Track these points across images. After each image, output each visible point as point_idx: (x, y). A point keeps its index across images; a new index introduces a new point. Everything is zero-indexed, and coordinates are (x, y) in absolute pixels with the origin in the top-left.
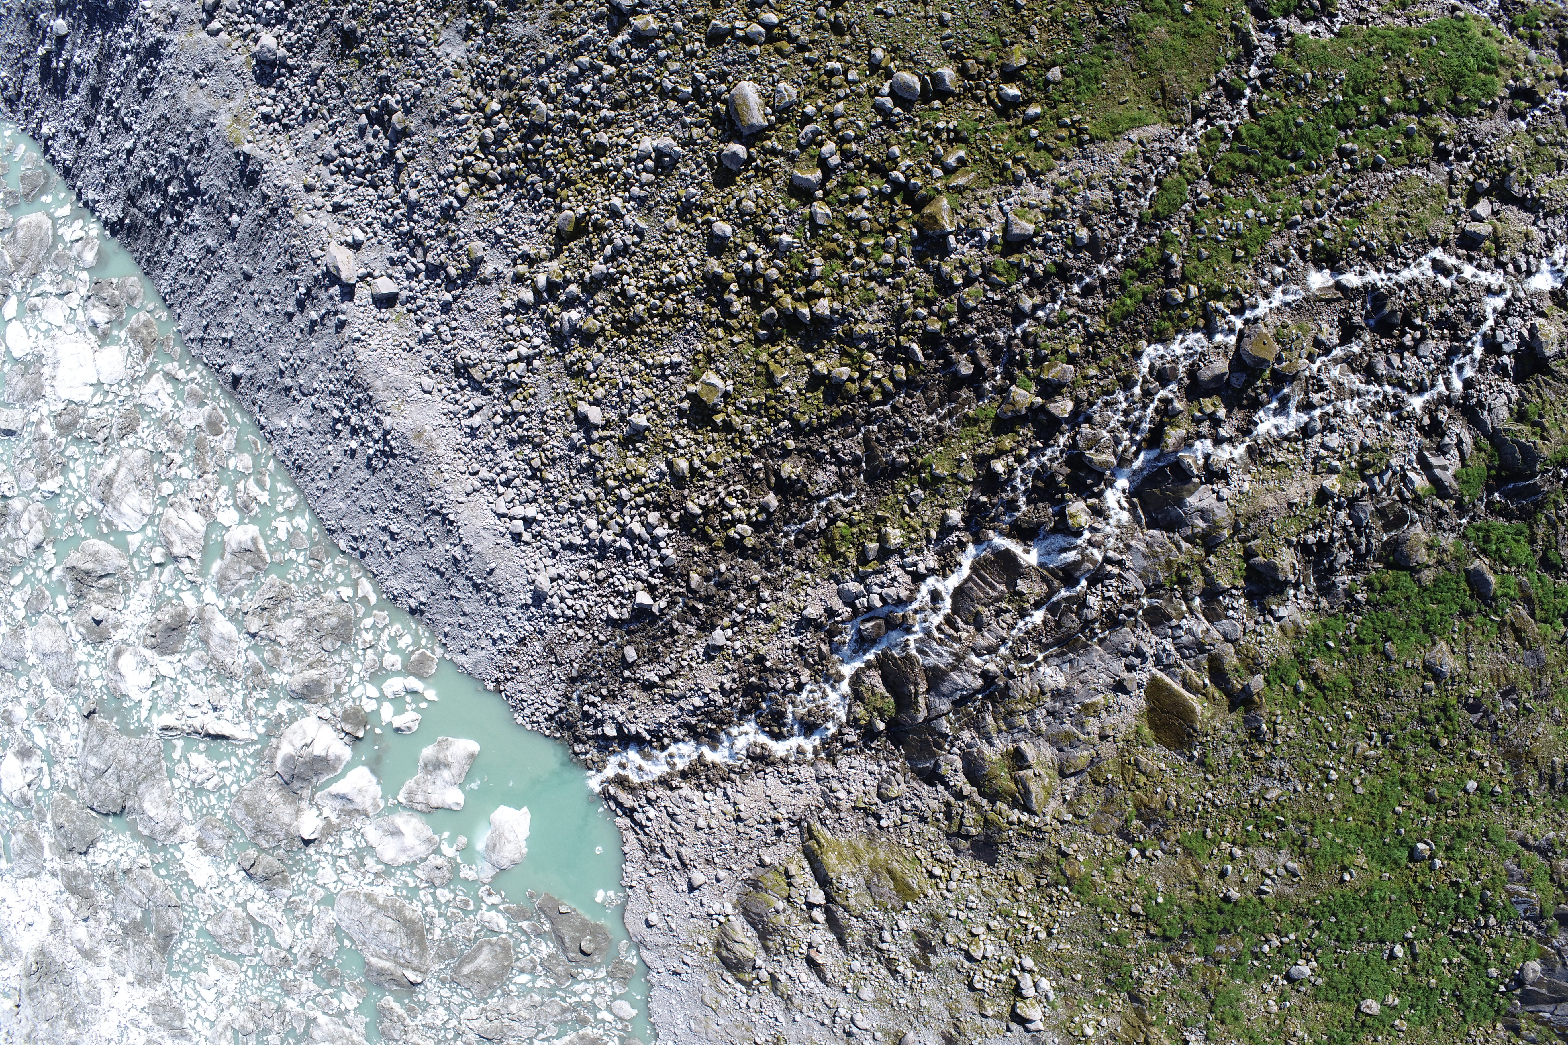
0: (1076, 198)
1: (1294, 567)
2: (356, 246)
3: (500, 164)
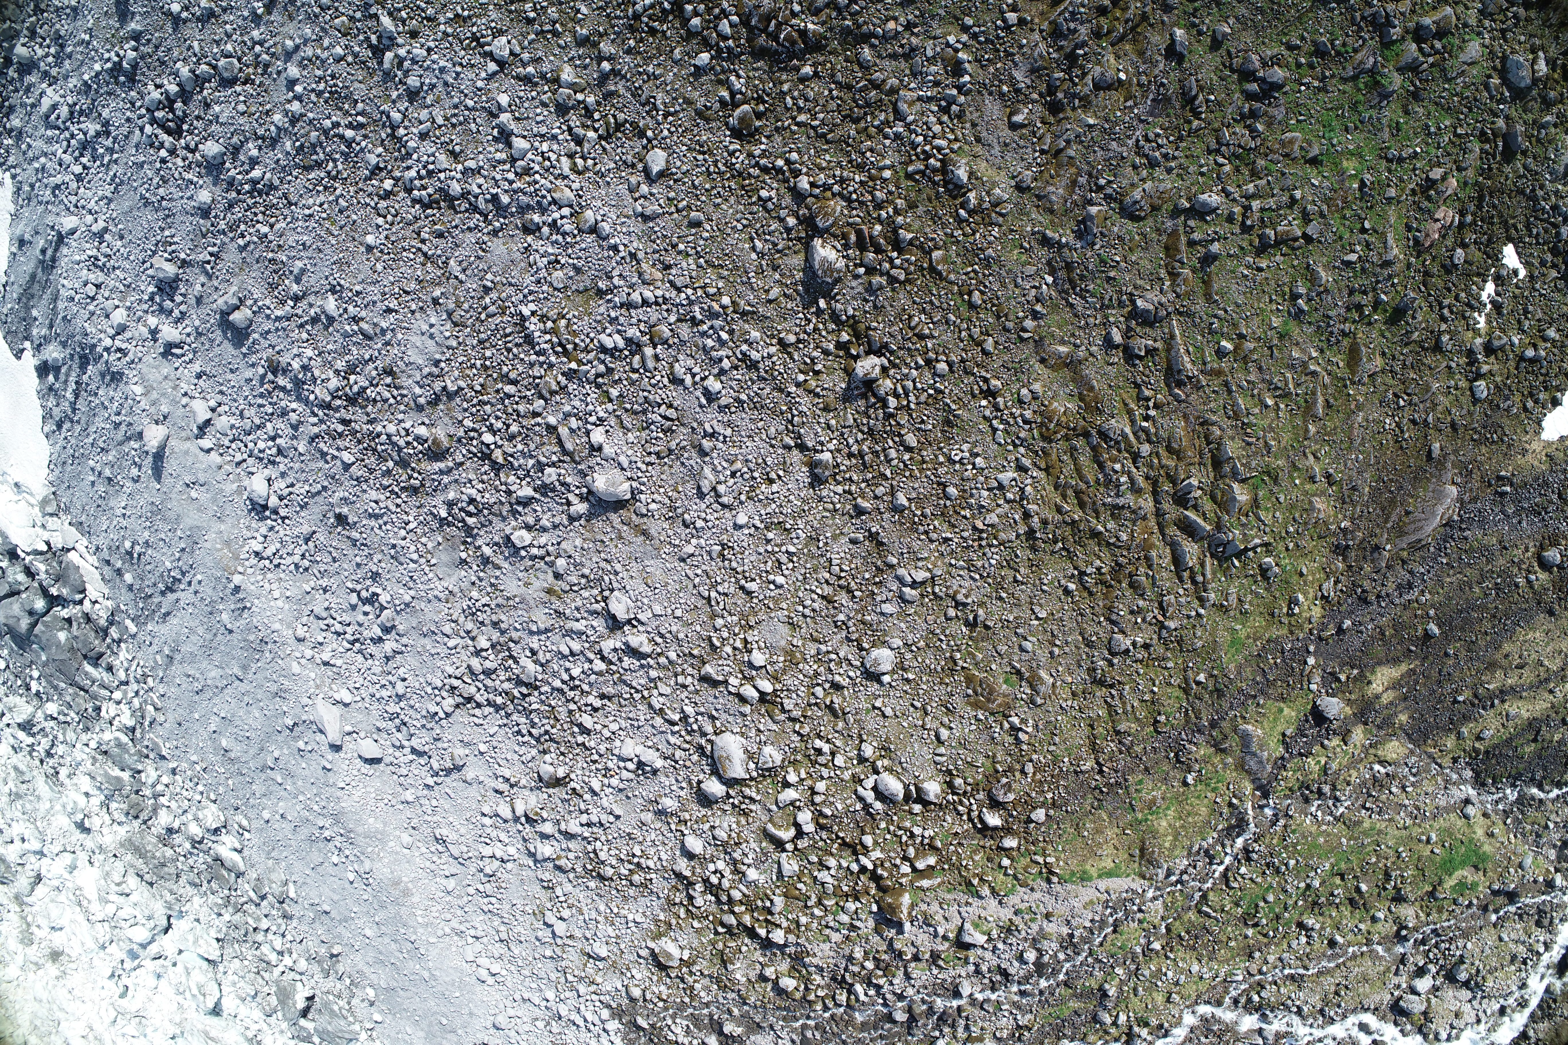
2: (343, 704)
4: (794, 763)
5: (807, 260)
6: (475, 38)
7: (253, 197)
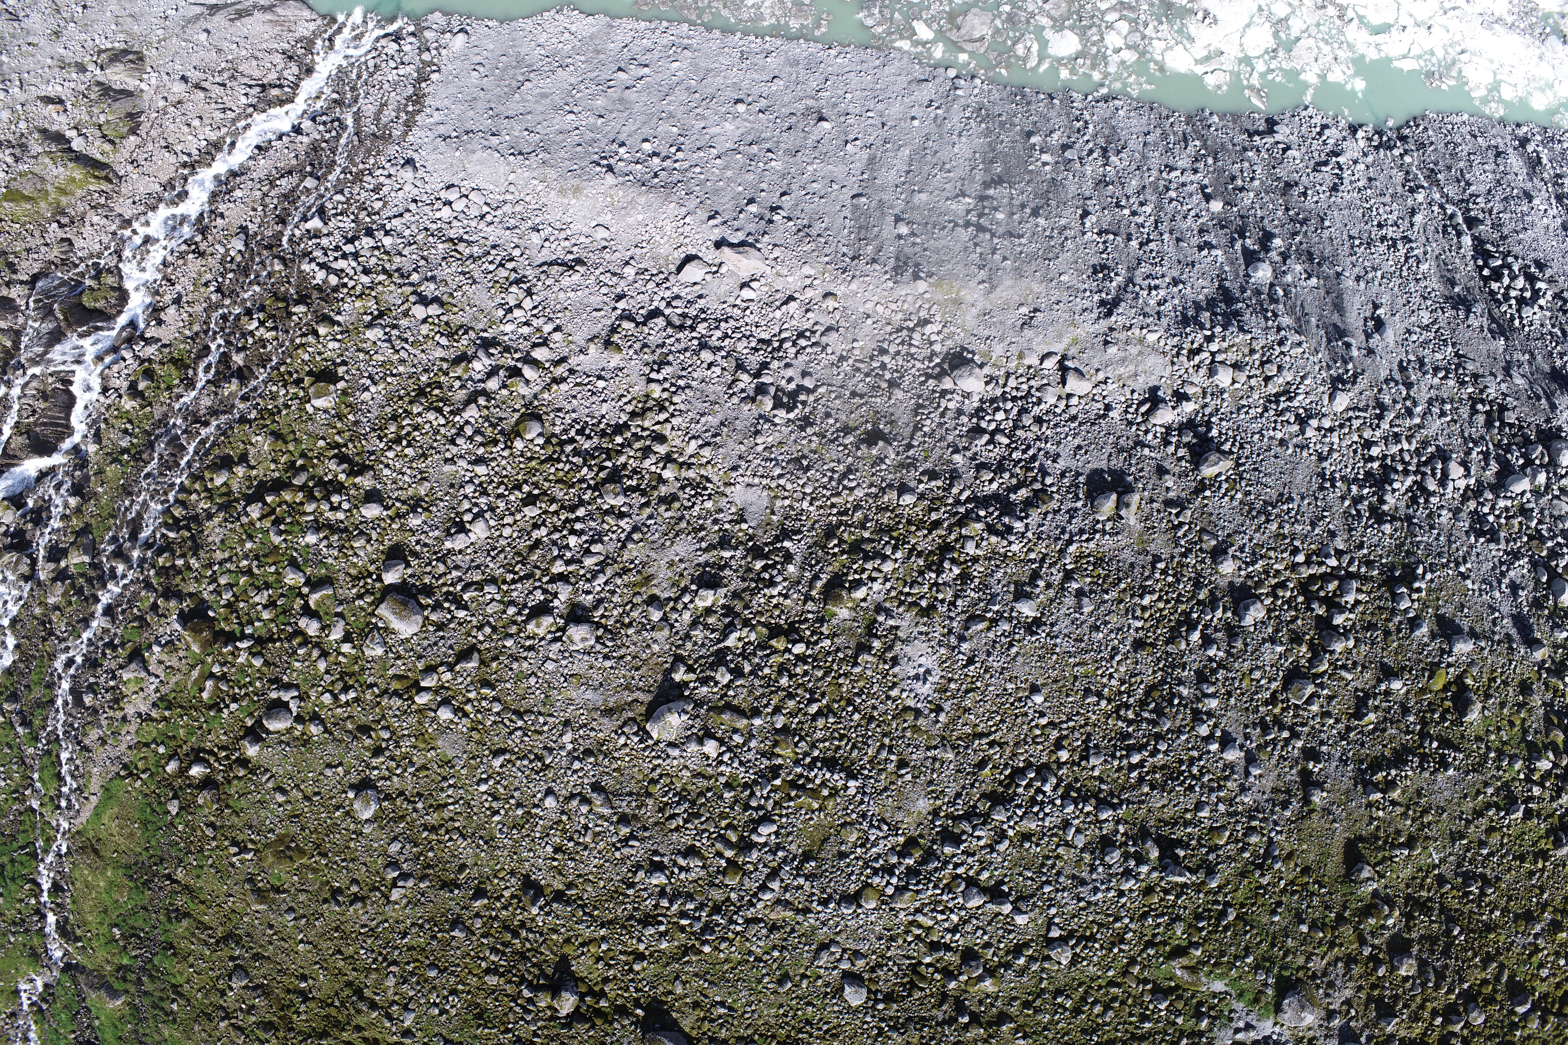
0: (107, 723)
3: (633, 434)
4: (356, 660)
5: (681, 1030)
6: (1092, 938)
7: (1184, 612)
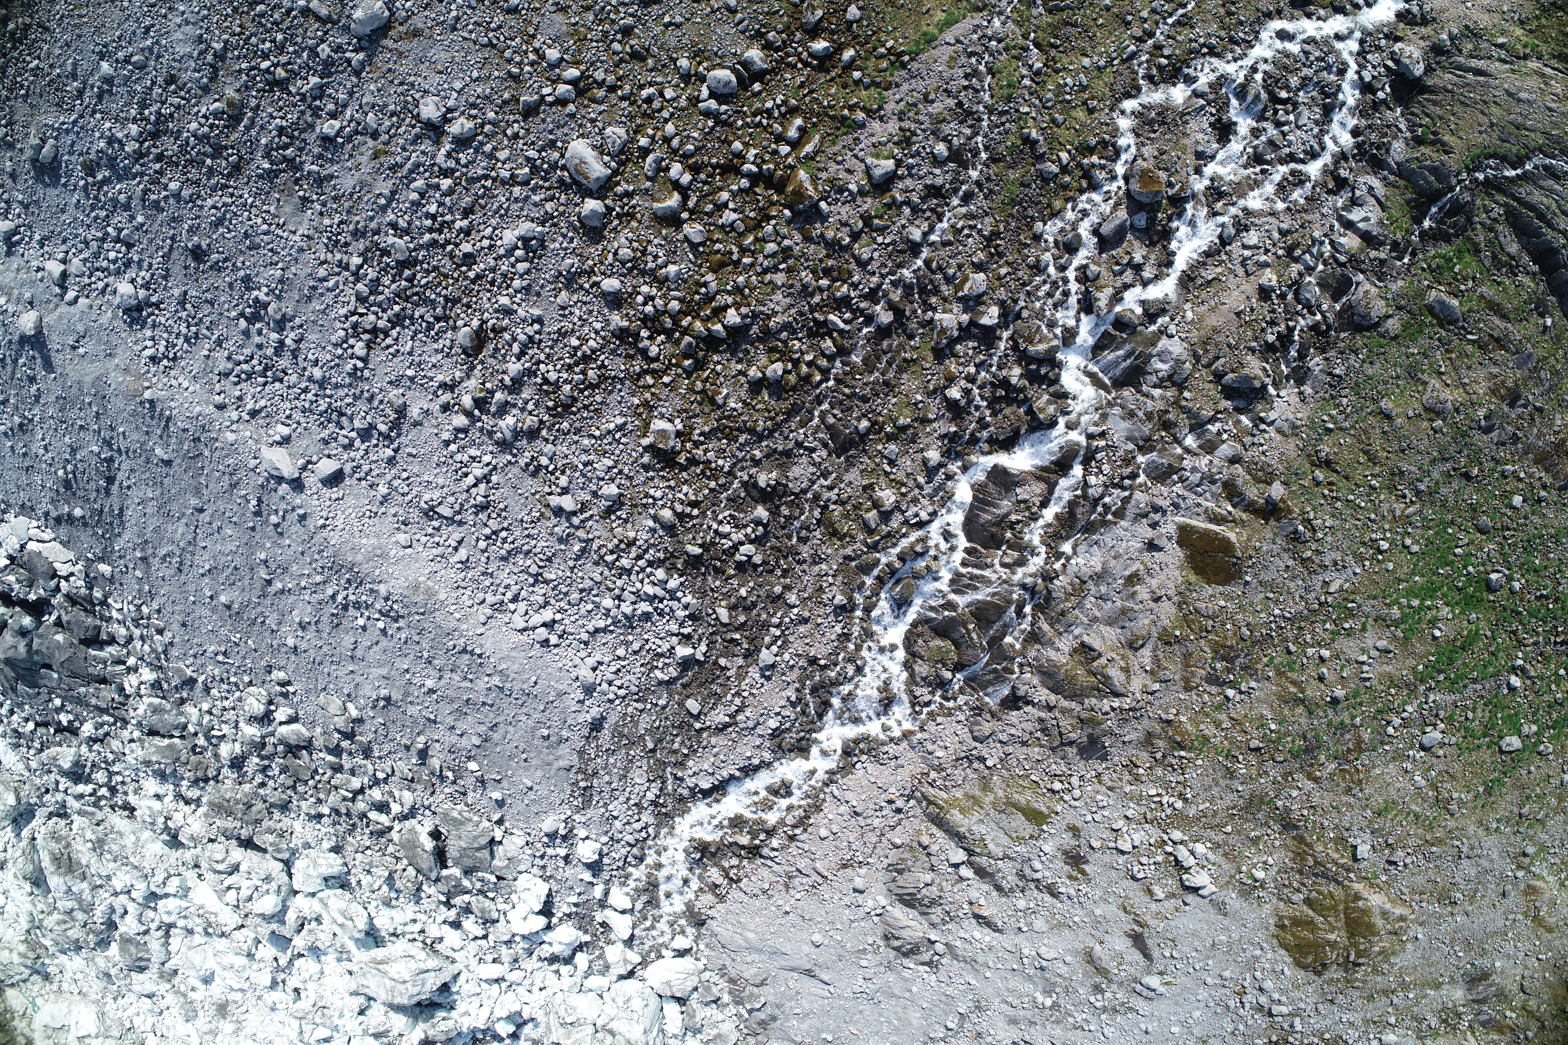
0: (921, 117)
1: (1264, 369)
2: (286, 441)
3: (384, 311)
4: (636, 129)
